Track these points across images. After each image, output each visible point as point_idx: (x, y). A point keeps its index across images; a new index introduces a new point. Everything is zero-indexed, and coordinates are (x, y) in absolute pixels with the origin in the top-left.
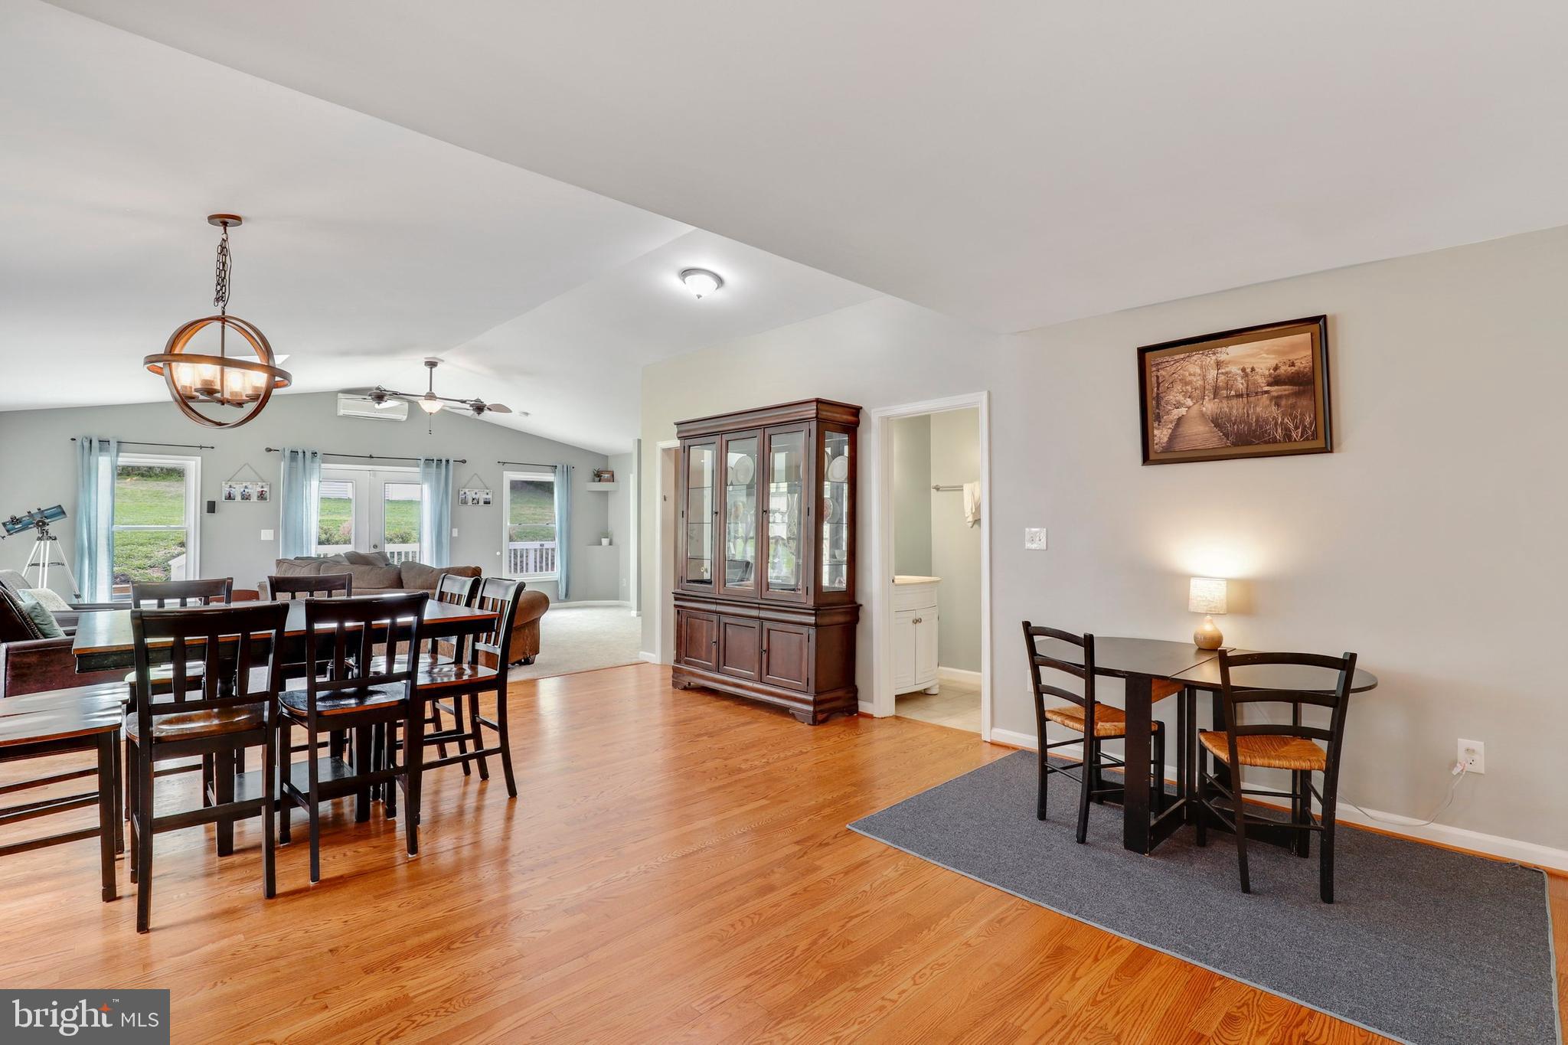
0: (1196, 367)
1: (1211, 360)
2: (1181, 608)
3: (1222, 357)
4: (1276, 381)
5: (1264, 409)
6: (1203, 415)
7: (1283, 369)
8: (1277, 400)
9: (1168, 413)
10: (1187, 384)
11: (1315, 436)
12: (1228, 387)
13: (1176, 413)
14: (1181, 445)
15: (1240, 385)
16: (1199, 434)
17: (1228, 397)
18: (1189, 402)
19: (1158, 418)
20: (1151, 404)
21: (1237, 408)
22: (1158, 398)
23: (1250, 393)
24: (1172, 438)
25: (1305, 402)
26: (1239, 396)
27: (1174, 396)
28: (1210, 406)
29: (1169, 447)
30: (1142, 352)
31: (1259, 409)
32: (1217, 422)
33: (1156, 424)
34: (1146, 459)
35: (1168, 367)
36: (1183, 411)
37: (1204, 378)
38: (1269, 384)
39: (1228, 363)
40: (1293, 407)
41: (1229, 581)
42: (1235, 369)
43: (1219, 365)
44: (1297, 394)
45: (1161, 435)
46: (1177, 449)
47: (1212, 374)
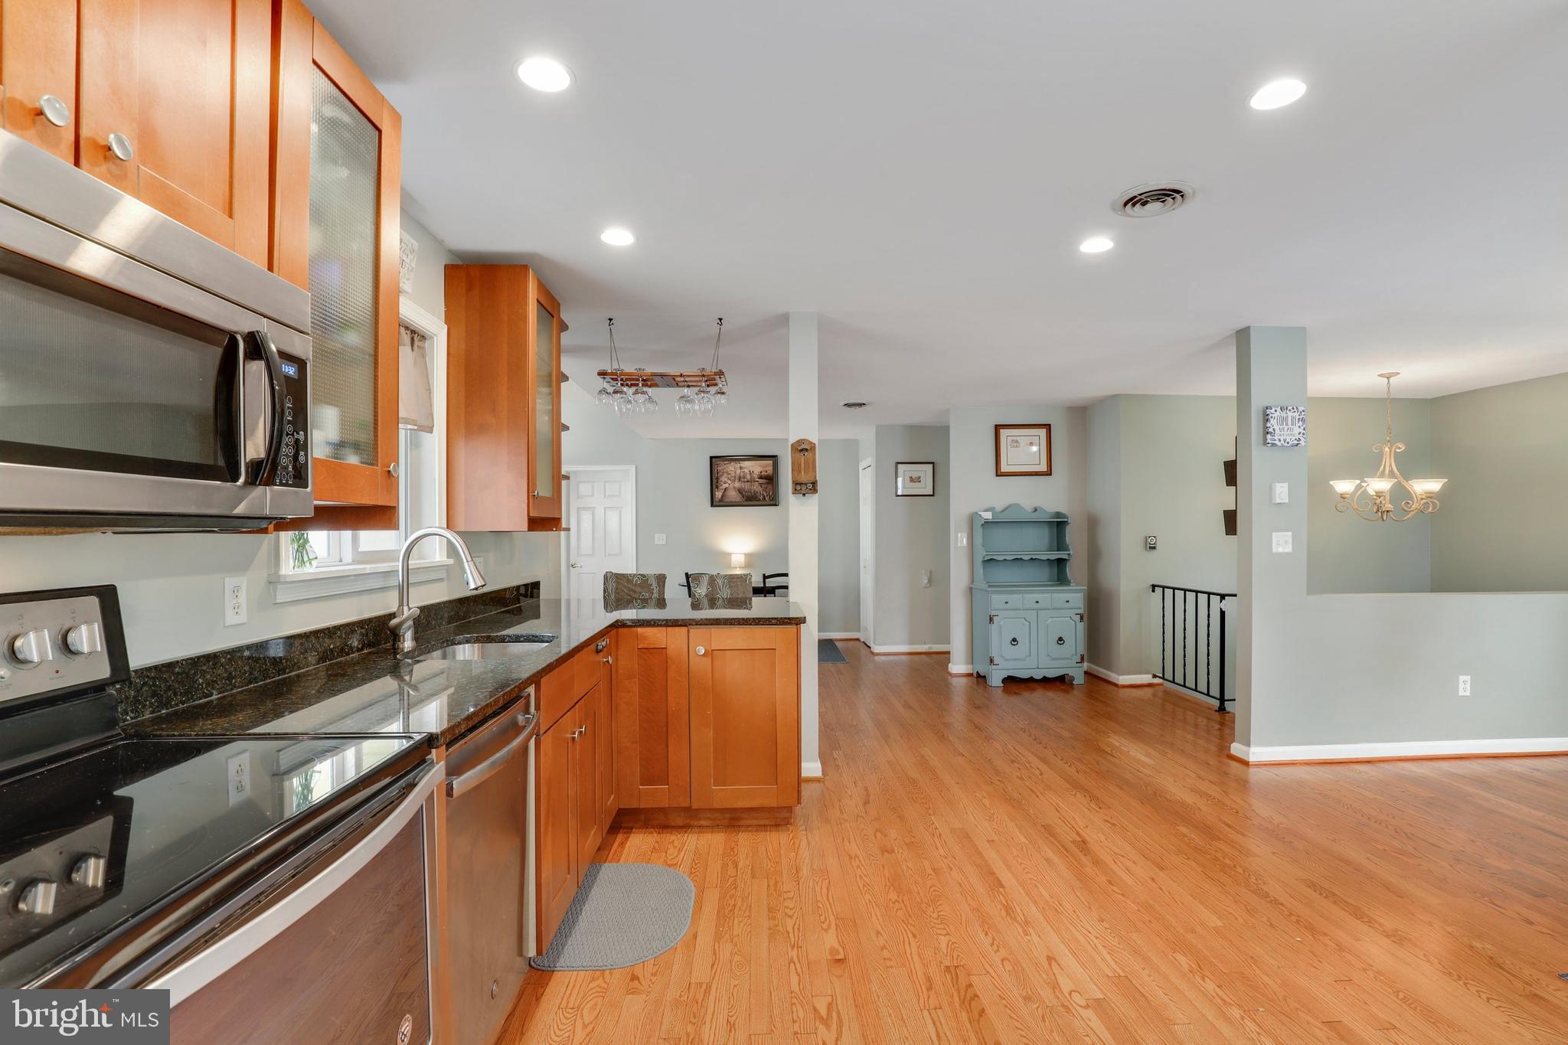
0: (732, 468)
1: (738, 465)
2: (729, 567)
3: (742, 465)
4: (761, 477)
5: (756, 488)
6: (734, 488)
7: (763, 473)
8: (761, 484)
9: (721, 485)
11: (773, 500)
12: (744, 478)
13: (725, 486)
14: (727, 500)
15: (748, 477)
17: (744, 482)
19: (717, 487)
20: (714, 481)
21: (747, 486)
22: (717, 479)
23: (751, 481)
25: (770, 487)
26: (748, 481)
27: (723, 479)
28: (737, 485)
29: (721, 500)
30: (711, 458)
32: (740, 491)
36: (727, 485)
37: (735, 473)
38: (758, 478)
39: (745, 468)
40: (766, 488)
42: (746, 471)
43: (741, 468)
44: (767, 483)
45: (718, 494)
47: (738, 471)
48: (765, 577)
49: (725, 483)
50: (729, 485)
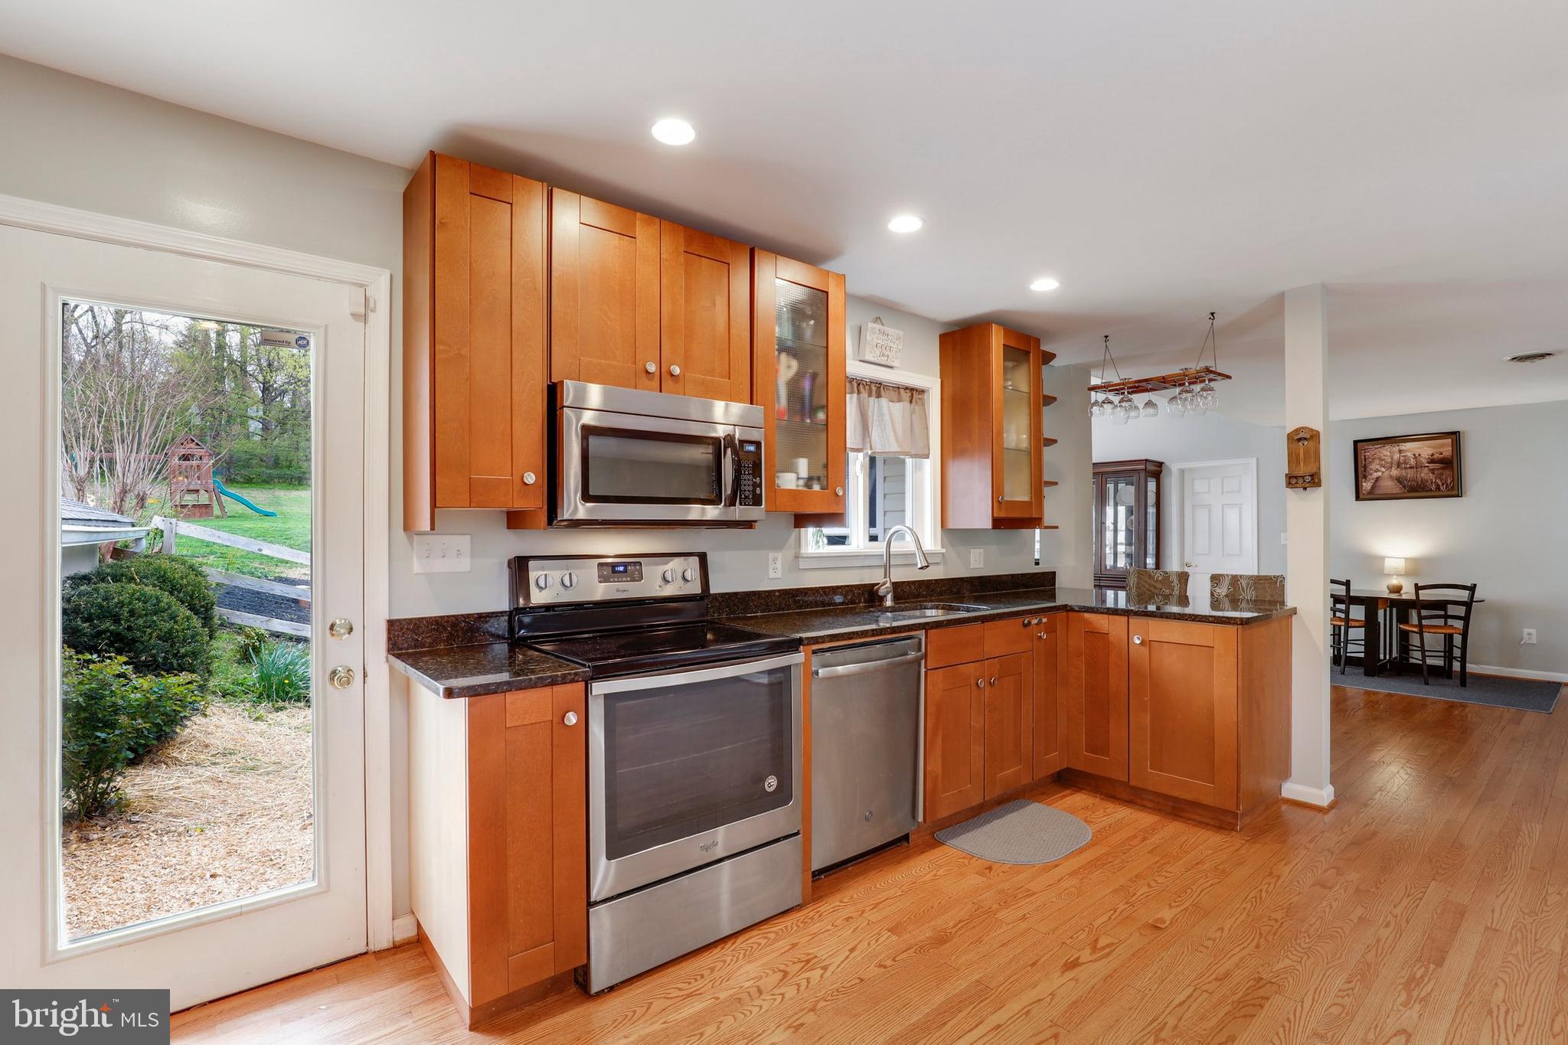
0: (1387, 452)
1: (1396, 449)
3: (1402, 448)
4: (1432, 461)
5: (1425, 474)
6: (1391, 477)
7: (1436, 456)
8: (1433, 471)
9: (1371, 474)
10: (1382, 460)
11: (1453, 488)
12: (1405, 463)
13: (1376, 475)
14: (1378, 491)
15: (1412, 462)
16: (1388, 485)
17: (1405, 468)
18: (1383, 469)
19: (1365, 477)
20: (1361, 469)
21: (1410, 474)
22: (1365, 467)
23: (1418, 466)
24: (1373, 487)
25: (1447, 472)
26: (1410, 468)
27: (1374, 466)
28: (1395, 472)
29: (1371, 492)
30: (1356, 443)
31: (1422, 475)
32: (1399, 480)
33: (1364, 480)
34: (1358, 498)
35: (1371, 451)
36: (1380, 474)
37: (1392, 458)
38: (1428, 463)
39: (1406, 451)
40: (1442, 474)
41: (1406, 559)
42: (1409, 454)
43: (1400, 451)
44: (1443, 468)
45: (1367, 486)
46: (1376, 493)
47: (1396, 456)
48: (1418, 588)
49: (1377, 471)
50: (1381, 471)
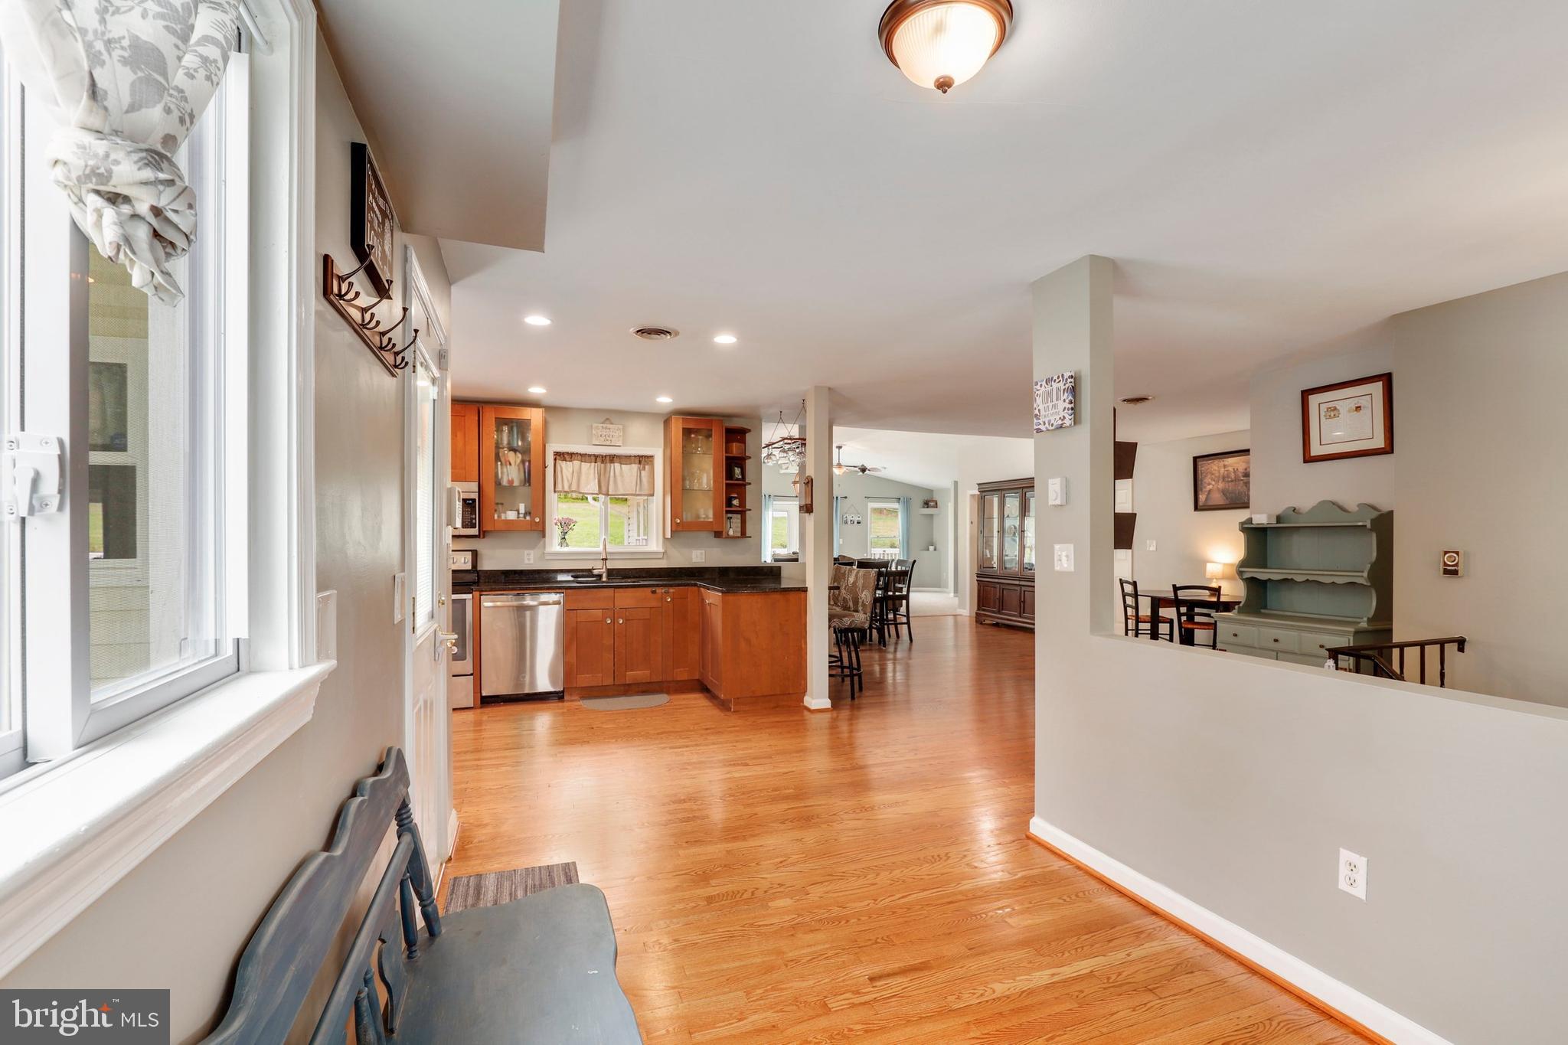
0: (1216, 467)
1: (1222, 464)
3: (1226, 463)
4: (1245, 476)
6: (1218, 488)
7: (1239, 471)
8: (1245, 484)
9: (1205, 487)
10: (1213, 474)
12: (1228, 477)
13: (1208, 487)
14: (1210, 503)
15: (1233, 476)
16: (1217, 498)
17: (1228, 482)
18: (1213, 483)
19: (1200, 490)
20: (1198, 483)
21: (1231, 486)
22: (1201, 480)
23: (1236, 480)
24: (1206, 500)
26: (1232, 481)
27: (1207, 480)
28: (1221, 485)
29: (1205, 503)
30: (1195, 459)
31: (1239, 488)
32: (1224, 492)
33: (1200, 492)
34: (1196, 508)
35: (1203, 466)
36: (1211, 487)
37: (1219, 472)
38: (1243, 477)
39: (1229, 465)
41: (1224, 564)
42: (1231, 469)
43: (1225, 466)
45: (1202, 498)
46: (1208, 504)
47: (1222, 470)
48: (1176, 589)
49: (1209, 484)
50: (1213, 487)
